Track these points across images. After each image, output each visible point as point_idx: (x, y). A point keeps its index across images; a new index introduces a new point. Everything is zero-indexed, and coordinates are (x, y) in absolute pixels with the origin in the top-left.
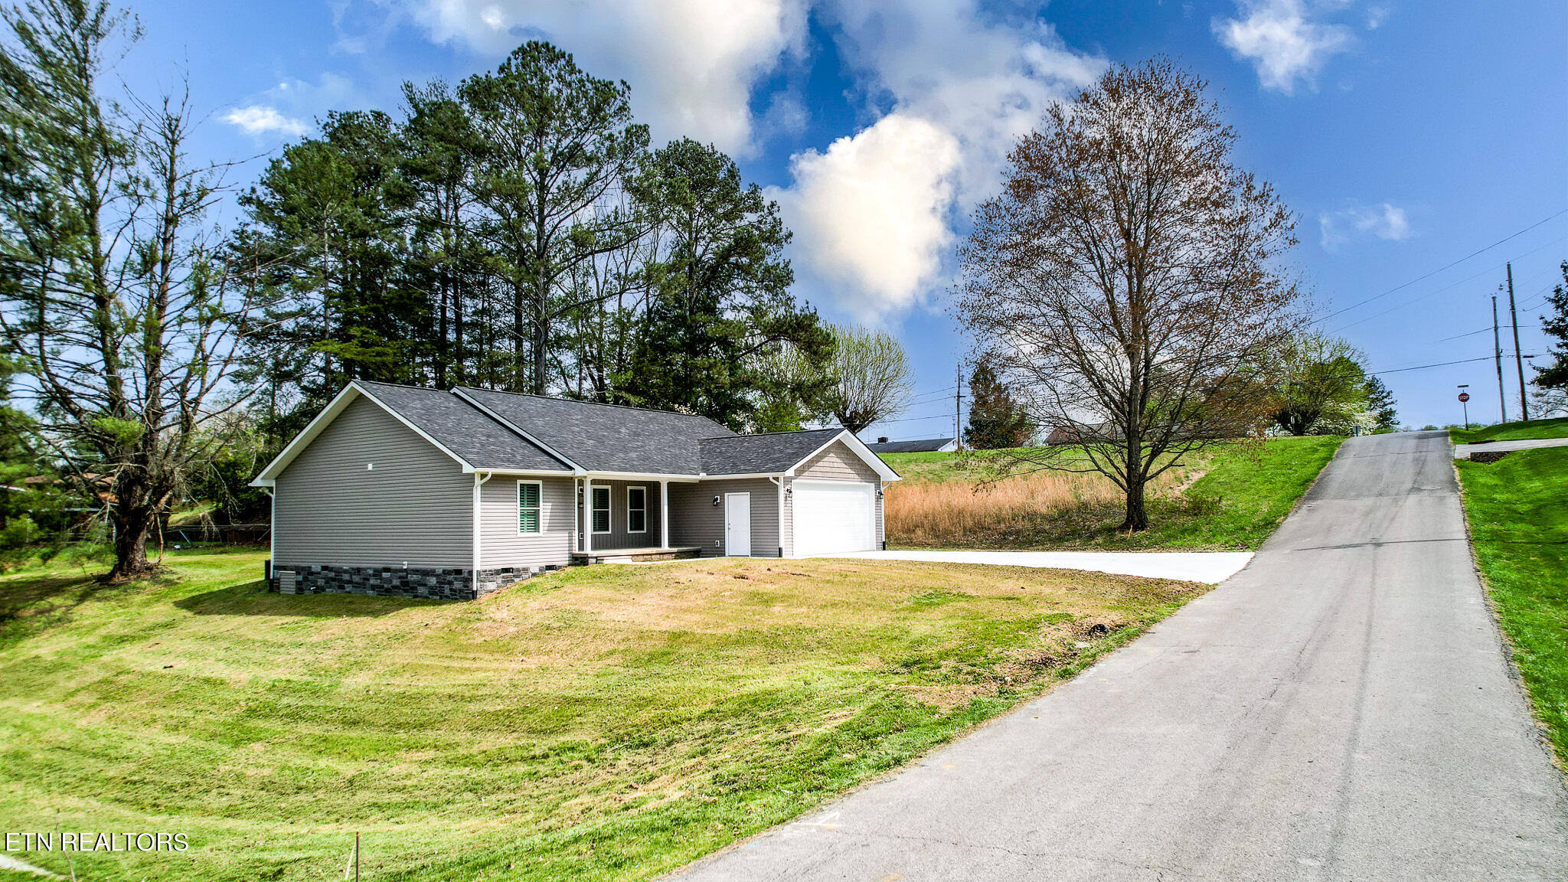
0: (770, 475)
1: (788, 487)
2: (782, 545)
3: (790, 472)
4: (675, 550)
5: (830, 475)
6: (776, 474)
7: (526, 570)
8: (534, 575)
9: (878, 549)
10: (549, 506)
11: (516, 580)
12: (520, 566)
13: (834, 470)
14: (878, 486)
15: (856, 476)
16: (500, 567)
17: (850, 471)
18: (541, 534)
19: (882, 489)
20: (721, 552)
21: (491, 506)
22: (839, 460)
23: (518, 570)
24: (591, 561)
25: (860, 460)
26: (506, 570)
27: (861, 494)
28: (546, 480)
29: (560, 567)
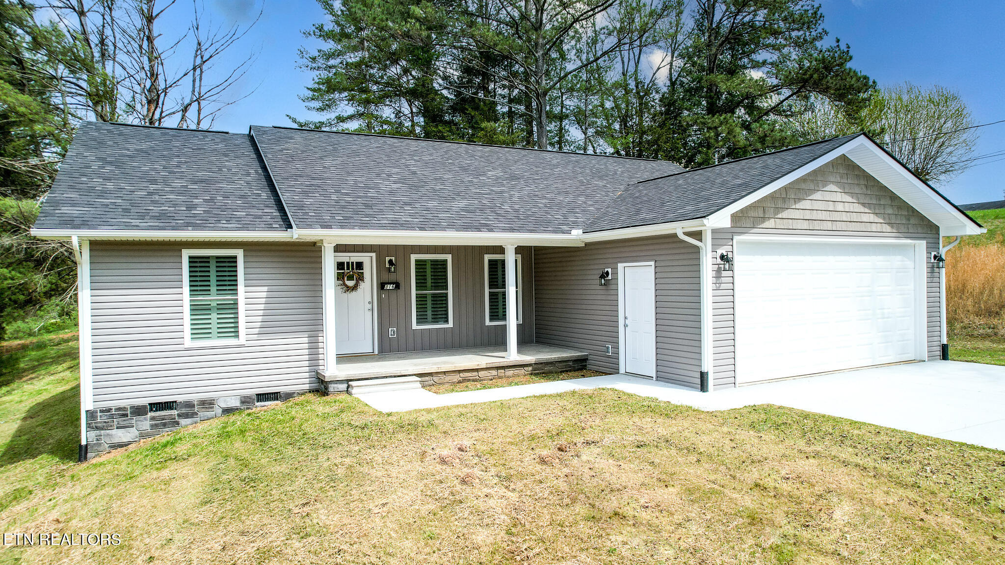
0: (679, 229)
1: (722, 251)
2: (708, 365)
3: (721, 219)
4: (529, 358)
5: (828, 226)
6: (692, 225)
7: (207, 404)
8: (227, 411)
9: (931, 358)
10: (261, 293)
11: (183, 422)
12: (194, 398)
13: (836, 217)
14: (934, 244)
15: (887, 228)
16: (145, 402)
17: (872, 218)
18: (242, 339)
19: (943, 251)
20: (610, 368)
21: (112, 296)
22: (848, 198)
23: (189, 405)
24: (332, 388)
25: (894, 197)
26: (168, 406)
27: (896, 261)
28: (250, 247)
29: (288, 396)
